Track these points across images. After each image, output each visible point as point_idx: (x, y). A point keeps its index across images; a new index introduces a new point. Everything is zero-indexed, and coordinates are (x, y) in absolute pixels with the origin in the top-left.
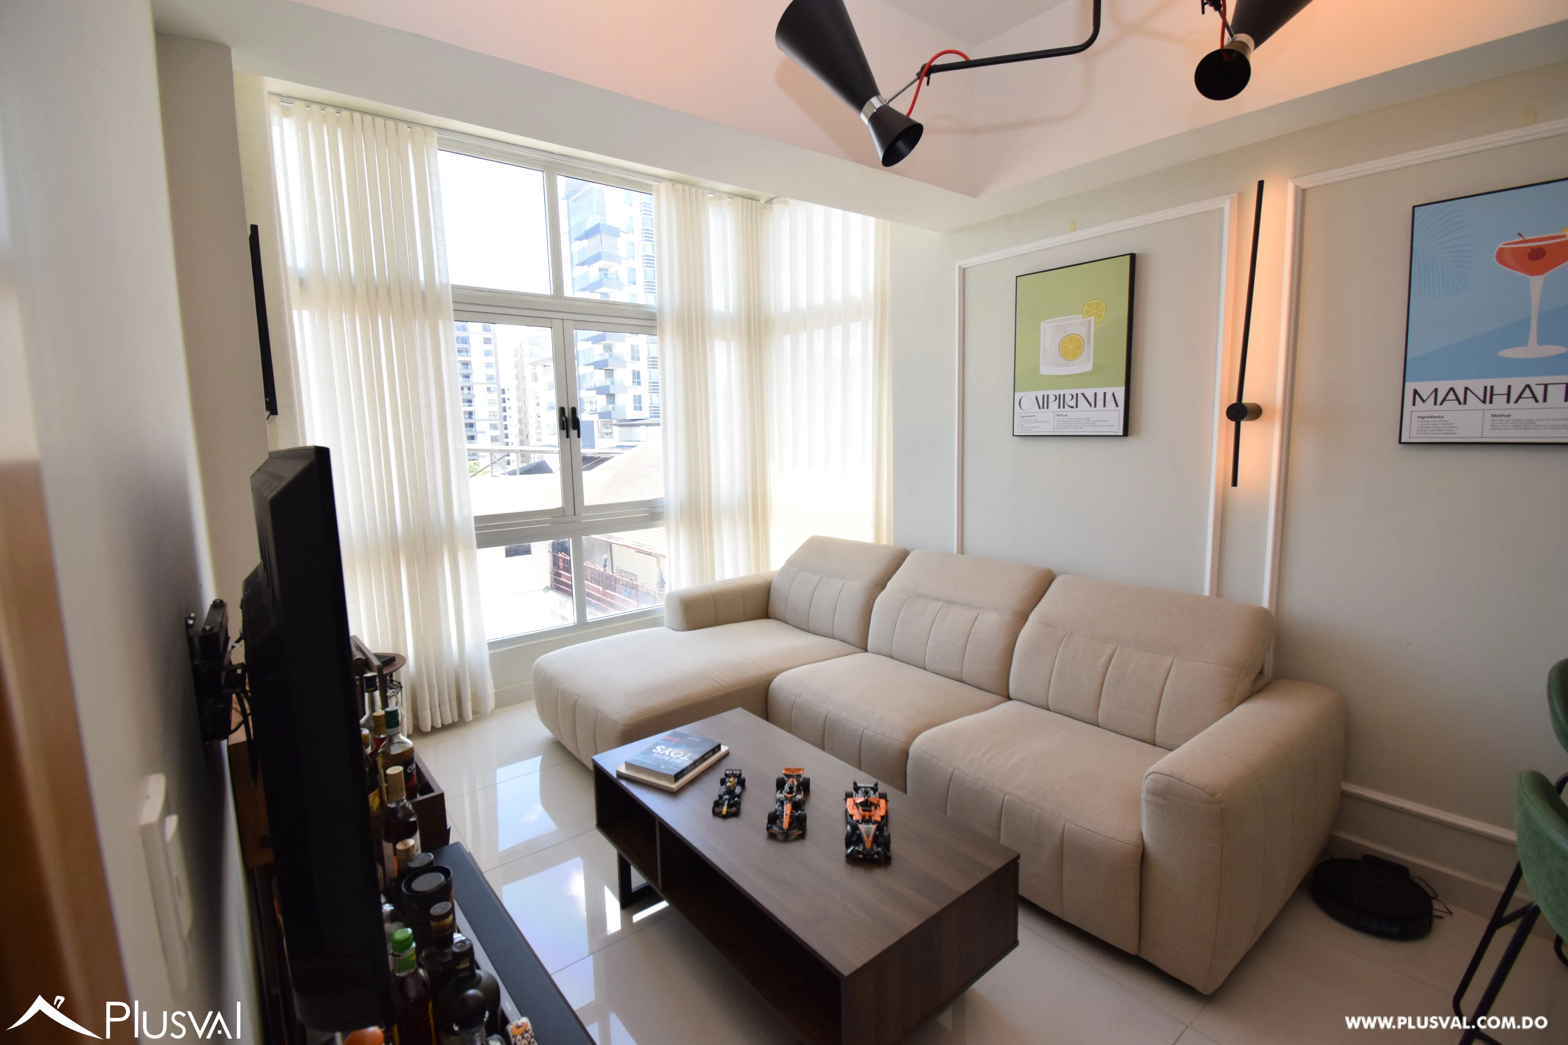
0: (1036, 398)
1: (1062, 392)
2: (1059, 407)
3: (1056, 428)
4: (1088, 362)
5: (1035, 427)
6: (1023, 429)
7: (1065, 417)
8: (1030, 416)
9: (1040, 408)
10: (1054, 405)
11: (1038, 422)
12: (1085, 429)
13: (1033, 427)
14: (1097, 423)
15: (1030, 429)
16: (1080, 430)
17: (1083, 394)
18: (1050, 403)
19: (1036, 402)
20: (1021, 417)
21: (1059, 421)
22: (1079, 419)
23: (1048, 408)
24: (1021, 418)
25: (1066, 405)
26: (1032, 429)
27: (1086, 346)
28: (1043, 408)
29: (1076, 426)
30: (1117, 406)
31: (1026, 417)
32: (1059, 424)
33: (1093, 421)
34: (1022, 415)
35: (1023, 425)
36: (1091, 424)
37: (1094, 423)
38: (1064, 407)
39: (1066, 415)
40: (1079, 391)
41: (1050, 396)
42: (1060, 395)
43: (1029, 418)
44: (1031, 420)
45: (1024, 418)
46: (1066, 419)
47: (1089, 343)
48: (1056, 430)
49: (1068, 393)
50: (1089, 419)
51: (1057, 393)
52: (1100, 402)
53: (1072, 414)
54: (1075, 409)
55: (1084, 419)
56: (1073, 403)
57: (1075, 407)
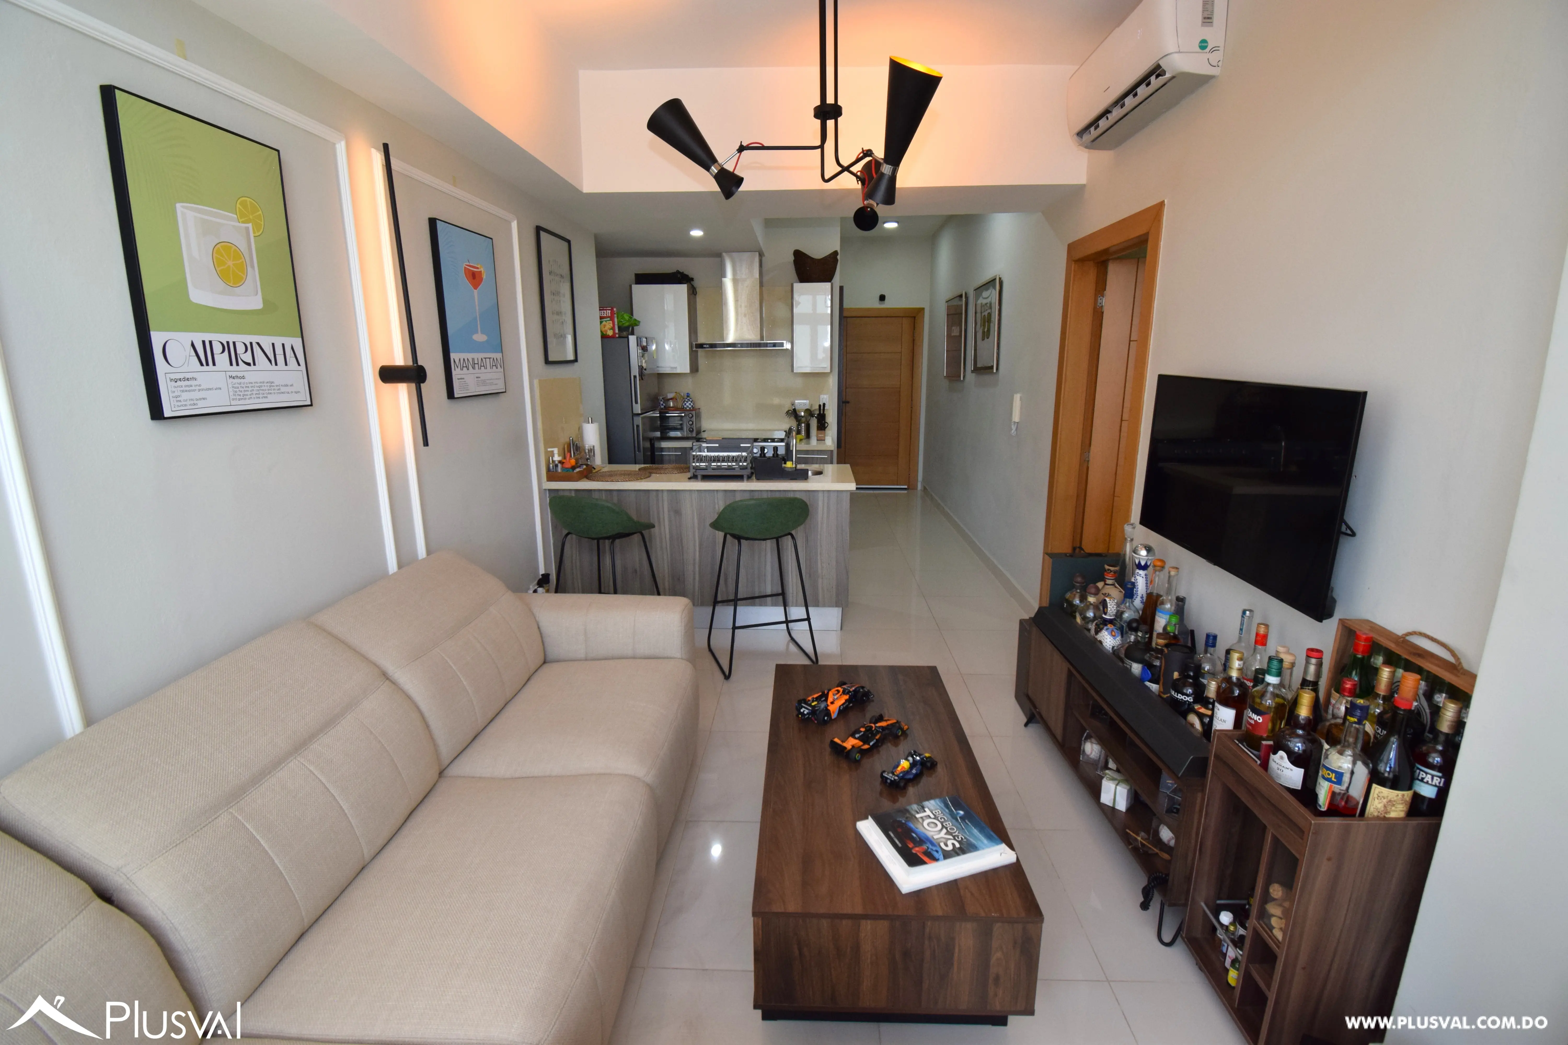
0: (193, 345)
1: (231, 338)
2: (231, 364)
3: (233, 399)
4: (256, 295)
5: (200, 399)
6: (179, 404)
7: (242, 381)
8: (188, 379)
9: (202, 365)
10: (222, 359)
11: (203, 390)
12: (271, 398)
13: (197, 400)
14: (283, 389)
15: (192, 402)
16: (261, 400)
17: (258, 344)
18: (215, 356)
19: (193, 353)
20: (171, 380)
21: (236, 388)
22: (261, 382)
23: (214, 364)
24: (173, 383)
25: (240, 362)
26: (195, 402)
27: (249, 269)
28: (207, 364)
29: (259, 394)
30: (299, 365)
31: (180, 380)
32: (236, 392)
33: (277, 386)
34: (173, 376)
35: (179, 396)
36: (276, 391)
37: (279, 389)
38: (238, 364)
39: (243, 377)
40: (254, 339)
41: (213, 343)
42: (228, 343)
43: (187, 383)
44: (191, 386)
45: (179, 383)
46: (244, 383)
47: (253, 267)
48: (233, 403)
49: (241, 339)
50: (272, 382)
51: (225, 338)
52: (280, 359)
53: (252, 375)
54: (252, 367)
55: (267, 382)
56: (248, 357)
57: (252, 364)
